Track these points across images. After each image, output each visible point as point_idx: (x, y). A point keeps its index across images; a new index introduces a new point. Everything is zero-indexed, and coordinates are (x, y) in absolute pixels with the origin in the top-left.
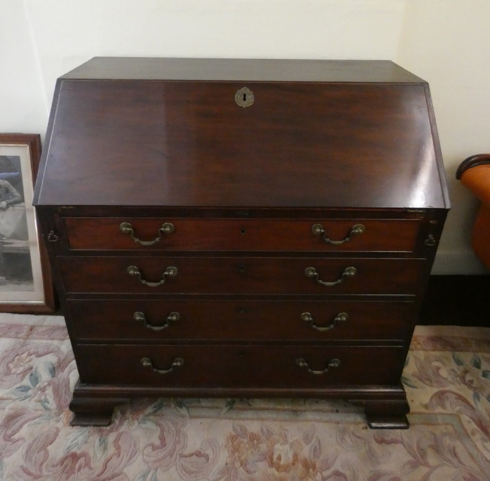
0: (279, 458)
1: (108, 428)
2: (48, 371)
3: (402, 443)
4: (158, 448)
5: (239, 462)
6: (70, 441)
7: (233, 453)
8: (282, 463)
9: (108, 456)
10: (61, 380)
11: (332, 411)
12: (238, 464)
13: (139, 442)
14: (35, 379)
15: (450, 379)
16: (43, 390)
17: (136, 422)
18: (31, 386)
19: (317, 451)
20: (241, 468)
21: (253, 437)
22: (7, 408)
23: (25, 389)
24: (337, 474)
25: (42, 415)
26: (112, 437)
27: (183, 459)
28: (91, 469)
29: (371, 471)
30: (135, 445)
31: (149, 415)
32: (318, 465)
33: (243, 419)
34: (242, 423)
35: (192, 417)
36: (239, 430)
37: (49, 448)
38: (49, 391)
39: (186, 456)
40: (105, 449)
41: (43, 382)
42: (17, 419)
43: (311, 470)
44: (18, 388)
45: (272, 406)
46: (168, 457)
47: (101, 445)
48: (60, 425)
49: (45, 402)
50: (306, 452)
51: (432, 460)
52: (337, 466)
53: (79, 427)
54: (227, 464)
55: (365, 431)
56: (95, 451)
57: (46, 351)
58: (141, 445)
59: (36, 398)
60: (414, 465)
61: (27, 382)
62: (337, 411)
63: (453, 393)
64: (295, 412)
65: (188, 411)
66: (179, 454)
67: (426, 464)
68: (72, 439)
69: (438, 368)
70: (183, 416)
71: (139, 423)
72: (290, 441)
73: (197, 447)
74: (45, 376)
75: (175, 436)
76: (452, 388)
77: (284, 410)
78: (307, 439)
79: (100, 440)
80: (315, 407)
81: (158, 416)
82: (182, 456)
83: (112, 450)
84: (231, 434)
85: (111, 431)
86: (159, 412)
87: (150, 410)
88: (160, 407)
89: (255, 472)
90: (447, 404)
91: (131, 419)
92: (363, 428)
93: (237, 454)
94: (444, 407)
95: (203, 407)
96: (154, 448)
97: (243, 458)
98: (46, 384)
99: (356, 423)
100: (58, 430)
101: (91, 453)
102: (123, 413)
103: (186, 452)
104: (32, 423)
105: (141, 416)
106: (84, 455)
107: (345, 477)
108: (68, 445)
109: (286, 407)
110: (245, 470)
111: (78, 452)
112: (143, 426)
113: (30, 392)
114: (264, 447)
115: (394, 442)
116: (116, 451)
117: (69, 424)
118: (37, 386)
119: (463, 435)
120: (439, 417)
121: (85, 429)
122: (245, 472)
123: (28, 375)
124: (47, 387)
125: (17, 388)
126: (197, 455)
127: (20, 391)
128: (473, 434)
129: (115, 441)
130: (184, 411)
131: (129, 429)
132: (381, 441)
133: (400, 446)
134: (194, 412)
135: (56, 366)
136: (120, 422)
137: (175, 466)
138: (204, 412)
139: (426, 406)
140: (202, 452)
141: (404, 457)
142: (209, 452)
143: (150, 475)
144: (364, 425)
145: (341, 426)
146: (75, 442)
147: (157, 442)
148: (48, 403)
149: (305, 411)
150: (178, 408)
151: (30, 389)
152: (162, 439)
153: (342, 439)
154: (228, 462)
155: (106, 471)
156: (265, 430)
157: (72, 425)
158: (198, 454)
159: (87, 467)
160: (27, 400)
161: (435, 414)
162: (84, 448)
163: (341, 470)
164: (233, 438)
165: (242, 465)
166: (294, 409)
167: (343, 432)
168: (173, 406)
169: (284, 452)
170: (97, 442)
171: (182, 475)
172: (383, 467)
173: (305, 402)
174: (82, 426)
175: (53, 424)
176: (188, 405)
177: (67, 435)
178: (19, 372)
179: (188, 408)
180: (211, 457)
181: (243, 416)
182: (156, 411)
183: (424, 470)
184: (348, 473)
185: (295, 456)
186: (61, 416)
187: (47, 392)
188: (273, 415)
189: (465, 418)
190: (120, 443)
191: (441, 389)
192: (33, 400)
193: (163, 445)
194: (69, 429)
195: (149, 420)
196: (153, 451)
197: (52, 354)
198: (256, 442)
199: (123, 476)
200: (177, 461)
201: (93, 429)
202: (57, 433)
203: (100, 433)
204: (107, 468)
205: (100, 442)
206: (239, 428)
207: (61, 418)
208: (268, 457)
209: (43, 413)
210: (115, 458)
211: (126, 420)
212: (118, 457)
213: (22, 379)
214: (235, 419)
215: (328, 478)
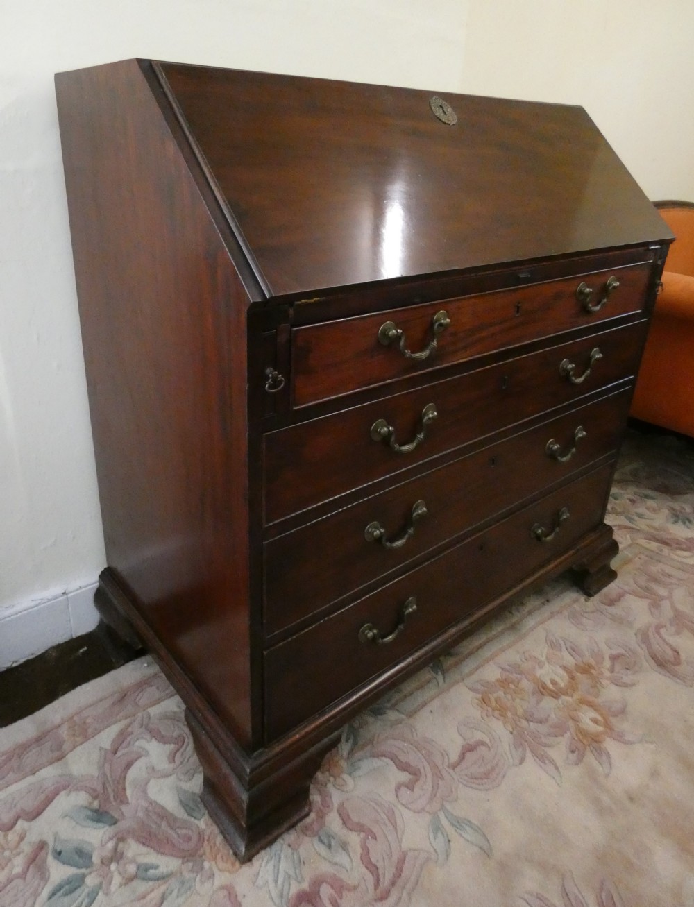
0: (554, 683)
1: (312, 815)
2: (90, 823)
3: (625, 592)
4: (414, 782)
5: (521, 720)
6: (272, 885)
7: (503, 715)
8: (562, 685)
9: (359, 851)
10: (141, 814)
11: (543, 604)
12: (524, 723)
13: (380, 796)
14: (81, 856)
16: (116, 856)
17: (345, 776)
18: (84, 871)
19: (574, 650)
20: (531, 724)
21: (504, 683)
23: (71, 886)
24: (614, 657)
25: (164, 894)
26: (333, 822)
27: (457, 769)
28: (353, 888)
29: (635, 634)
30: (379, 804)
31: (351, 753)
32: (592, 661)
33: (471, 673)
34: (475, 677)
35: (411, 715)
38: (133, 849)
39: (458, 763)
40: (343, 845)
41: (103, 845)
43: (593, 671)
44: (53, 894)
45: (483, 637)
46: (440, 782)
47: (330, 847)
48: (221, 879)
49: (146, 870)
50: (569, 660)
53: (263, 853)
54: (511, 733)
55: (589, 603)
56: (329, 861)
57: (42, 797)
58: (388, 797)
59: (117, 880)
60: (655, 605)
61: (58, 872)
62: (548, 601)
64: (513, 628)
65: (398, 711)
66: (449, 767)
67: (662, 598)
68: (270, 879)
70: (399, 722)
71: (350, 774)
72: (543, 659)
73: (458, 742)
74: (96, 837)
75: (418, 753)
77: (502, 633)
78: (553, 645)
79: (321, 841)
80: (526, 609)
81: (364, 746)
82: (454, 767)
83: (354, 839)
84: (477, 699)
85: (321, 816)
86: (361, 740)
87: (344, 747)
88: (354, 733)
89: (549, 716)
91: (331, 779)
92: (586, 601)
93: (509, 714)
95: (411, 694)
96: (408, 786)
97: (520, 712)
98: (110, 845)
99: (575, 601)
100: (230, 891)
101: (325, 868)
103: (454, 757)
105: (343, 764)
106: (317, 883)
107: (623, 655)
108: (274, 893)
109: (499, 629)
110: (537, 722)
111: (305, 886)
112: (359, 773)
113: (91, 881)
114: (525, 684)
115: (619, 596)
116: (362, 835)
117: (237, 864)
118: (96, 859)
119: (654, 557)
121: (276, 846)
122: (540, 725)
123: (50, 858)
124: (121, 845)
125: (50, 898)
126: (468, 751)
127: (62, 896)
128: (662, 550)
129: (344, 823)
130: (392, 715)
131: (347, 792)
132: (612, 602)
133: (628, 596)
134: (409, 705)
135: (96, 804)
136: (320, 794)
137: (460, 785)
138: (420, 697)
140: (469, 742)
141: (642, 603)
142: (478, 736)
143: (444, 822)
144: (583, 597)
145: (566, 613)
146: (280, 879)
147: (404, 777)
148: (156, 867)
149: (521, 619)
150: (379, 717)
151: (83, 877)
152: (403, 767)
153: (581, 624)
154: (511, 730)
155: (381, 871)
156: (507, 667)
158: (468, 749)
159: (344, 893)
160: (101, 896)
162: (308, 874)
163: (613, 652)
164: (484, 701)
165: (528, 720)
166: (508, 624)
167: (573, 617)
168: (371, 719)
169: (551, 673)
170: (322, 849)
171: (481, 787)
172: (639, 624)
174: (263, 848)
175: (205, 889)
176: (389, 705)
177: (254, 883)
178: (18, 870)
179: (393, 707)
180: (486, 740)
181: (467, 670)
182: (355, 743)
183: (666, 604)
184: (621, 651)
185: (565, 668)
186: (206, 865)
187: (129, 854)
188: (496, 646)
189: (643, 542)
192: (114, 887)
193: (416, 774)
194: (247, 870)
195: (359, 760)
196: (412, 790)
197: (63, 793)
198: (512, 686)
199: (410, 854)
200: (455, 777)
201: (290, 837)
202: (230, 894)
203: (308, 833)
204: (378, 865)
205: (324, 843)
206: (479, 687)
207: (211, 868)
208: (542, 690)
209: (163, 888)
210: (371, 843)
211: (326, 785)
212: (375, 838)
213: (43, 874)
214: (462, 680)
215: (612, 667)
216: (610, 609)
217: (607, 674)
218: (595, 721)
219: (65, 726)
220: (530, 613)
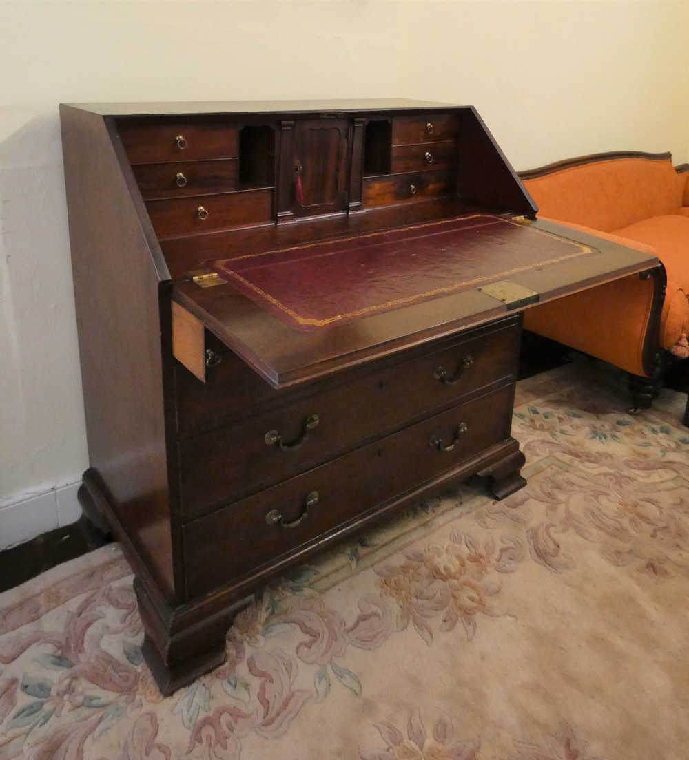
0: (447, 568)
1: (227, 664)
2: (53, 666)
3: (531, 497)
4: (313, 642)
5: (413, 597)
6: (185, 713)
7: (398, 594)
8: (453, 570)
9: (258, 690)
10: (92, 660)
11: (457, 506)
12: (414, 600)
13: (284, 652)
14: (42, 690)
15: (526, 432)
16: (70, 690)
17: (259, 637)
18: (43, 699)
19: (470, 544)
20: (419, 600)
21: (405, 569)
22: (25, 748)
23: (31, 710)
24: (503, 550)
25: (101, 717)
26: (242, 670)
27: (349, 634)
28: (246, 717)
29: (527, 531)
30: (282, 657)
31: (267, 620)
32: (484, 553)
33: (381, 560)
34: (381, 565)
35: (323, 592)
37: (159, 739)
38: (84, 686)
39: (352, 629)
40: (246, 686)
41: (60, 682)
43: (482, 560)
44: (18, 715)
46: (334, 642)
47: (235, 686)
48: (147, 708)
49: (91, 700)
50: (465, 551)
51: (561, 496)
52: (499, 545)
53: (182, 690)
54: (401, 607)
55: (496, 506)
56: (233, 697)
57: (18, 647)
58: (290, 651)
59: (68, 706)
60: (553, 508)
61: (23, 700)
62: (461, 503)
63: (534, 441)
64: (425, 525)
65: (313, 589)
66: (344, 632)
67: (560, 502)
68: (185, 708)
70: (312, 597)
71: (264, 635)
72: (444, 550)
73: (356, 613)
74: (56, 676)
75: (322, 620)
76: (531, 438)
77: (415, 529)
78: (454, 539)
79: (229, 682)
80: (440, 510)
81: (279, 615)
82: (348, 631)
83: (256, 683)
84: (381, 581)
85: (234, 664)
86: (278, 610)
87: (263, 615)
88: (274, 604)
89: (436, 594)
90: (538, 451)
91: (248, 639)
92: (493, 504)
93: (404, 593)
94: (537, 455)
95: (326, 575)
96: (308, 645)
97: (413, 590)
98: (66, 682)
99: (483, 504)
101: (228, 702)
102: (231, 639)
103: (350, 624)
104: (96, 736)
105: (259, 627)
106: (220, 712)
107: (512, 548)
108: (186, 719)
109: (413, 526)
110: (425, 599)
111: (210, 714)
112: (271, 634)
113: (48, 707)
114: (424, 570)
115: (525, 500)
116: (263, 679)
117: (161, 697)
118: (53, 692)
119: (565, 467)
120: (541, 464)
121: (194, 686)
122: (427, 601)
123: (19, 690)
124: (73, 684)
125: (15, 718)
126: (363, 620)
127: (25, 716)
128: (572, 462)
129: (250, 670)
130: (307, 592)
131: (257, 648)
132: (516, 505)
133: (532, 501)
134: (321, 585)
135: (59, 653)
136: (236, 649)
137: (349, 644)
138: (334, 579)
140: (366, 613)
141: (542, 507)
142: (374, 608)
143: (330, 671)
144: (492, 501)
145: (474, 513)
146: (192, 710)
147: (307, 638)
148: (99, 698)
149: (434, 518)
150: (297, 593)
151: (42, 704)
152: (306, 630)
153: (485, 522)
154: (402, 605)
155: (271, 705)
156: (412, 556)
157: (169, 694)
158: (363, 618)
159: (239, 719)
160: (53, 717)
162: (214, 705)
163: (505, 546)
164: (386, 582)
165: (417, 598)
166: (422, 522)
167: (479, 517)
168: (289, 594)
169: (446, 561)
170: (229, 688)
171: (366, 647)
172: (533, 523)
174: (184, 686)
175: (133, 714)
176: (307, 584)
177: (172, 711)
179: (310, 586)
180: (379, 612)
181: (377, 558)
182: (273, 612)
183: (561, 509)
184: (512, 545)
185: (459, 557)
186: (138, 697)
187: (80, 689)
189: (558, 455)
190: (259, 668)
191: (527, 442)
192: (64, 712)
193: (315, 636)
194: (169, 701)
195: (273, 625)
196: (310, 648)
197: (35, 645)
198: (411, 571)
199: (297, 694)
200: (347, 639)
201: (206, 679)
202: (152, 718)
203: (221, 676)
204: (269, 700)
205: (232, 685)
206: (384, 571)
207: (141, 700)
208: (436, 574)
209: (101, 713)
210: (268, 686)
211: (242, 643)
212: (272, 681)
213: (11, 701)
214: (372, 565)
215: (500, 557)
216: (512, 511)
217: (493, 561)
218: (472, 599)
219: (43, 595)
220: (443, 513)
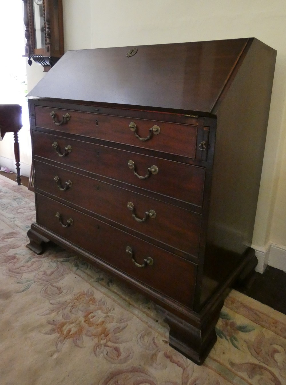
0: (93, 317)
1: (38, 255)
3: (184, 370)
4: (46, 275)
5: (72, 304)
7: (75, 299)
9: (25, 265)
11: (153, 319)
12: (70, 305)
13: (42, 268)
20: (70, 308)
21: (92, 300)
24: (117, 350)
26: (35, 259)
27: (50, 286)
28: (14, 265)
29: (140, 365)
30: (40, 268)
31: (59, 261)
32: (110, 336)
33: (97, 289)
34: (95, 290)
35: (75, 273)
36: (90, 292)
37: (11, 249)
39: (53, 286)
40: (27, 262)
42: (15, 235)
43: (103, 335)
45: (120, 293)
46: (45, 281)
47: (28, 259)
48: (23, 244)
50: (111, 326)
52: (121, 347)
53: (28, 249)
54: (66, 302)
56: (23, 260)
62: (157, 321)
63: (273, 374)
64: (130, 304)
66: (51, 283)
68: (21, 251)
69: (276, 351)
70: (72, 270)
71: (51, 261)
72: (109, 314)
73: (62, 286)
75: (58, 275)
76: (276, 371)
77: (124, 300)
78: (120, 321)
79: (30, 257)
80: (145, 310)
81: (62, 263)
84: (84, 291)
85: (37, 257)
86: (64, 263)
87: (61, 260)
88: (67, 261)
89: (74, 314)
90: (257, 377)
91: (50, 258)
93: (75, 301)
94: (251, 376)
95: (85, 272)
96: (45, 273)
97: (76, 304)
99: (162, 335)
100: (21, 246)
102: (50, 254)
103: (54, 284)
105: (55, 259)
106: (18, 259)
107: (119, 355)
108: (17, 252)
109: (127, 299)
110: (71, 310)
111: (17, 257)
112: (51, 263)
114: (92, 307)
115: (178, 364)
116: (30, 265)
120: (237, 378)
122: (69, 311)
126: (57, 288)
129: (34, 261)
130: (75, 269)
131: (45, 261)
132: (168, 357)
134: (79, 272)
136: (45, 256)
137: (44, 286)
138: (83, 275)
139: (232, 364)
140: (62, 289)
142: (64, 291)
143: (30, 282)
144: (167, 340)
146: (21, 253)
147: (49, 272)
150: (74, 266)
152: (52, 273)
153: (143, 337)
154: (67, 301)
155: (18, 269)
156: (102, 301)
157: (27, 246)
160: (24, 231)
161: (236, 375)
162: (20, 257)
163: (121, 351)
164: (82, 294)
165: (72, 306)
167: (148, 333)
168: (72, 264)
169: (99, 316)
171: (42, 291)
173: (141, 304)
176: (79, 267)
177: (21, 249)
179: (78, 269)
180: (63, 293)
181: (99, 288)
182: (63, 261)
188: (116, 298)
190: (35, 263)
191: (263, 364)
193: (50, 275)
195: (56, 263)
201: (31, 253)
212: (28, 268)
214: (94, 287)
215: (108, 346)
216: (160, 355)
218: (70, 331)
220: (144, 312)
